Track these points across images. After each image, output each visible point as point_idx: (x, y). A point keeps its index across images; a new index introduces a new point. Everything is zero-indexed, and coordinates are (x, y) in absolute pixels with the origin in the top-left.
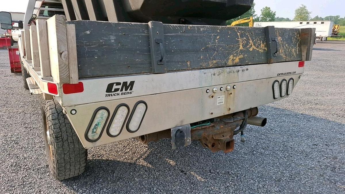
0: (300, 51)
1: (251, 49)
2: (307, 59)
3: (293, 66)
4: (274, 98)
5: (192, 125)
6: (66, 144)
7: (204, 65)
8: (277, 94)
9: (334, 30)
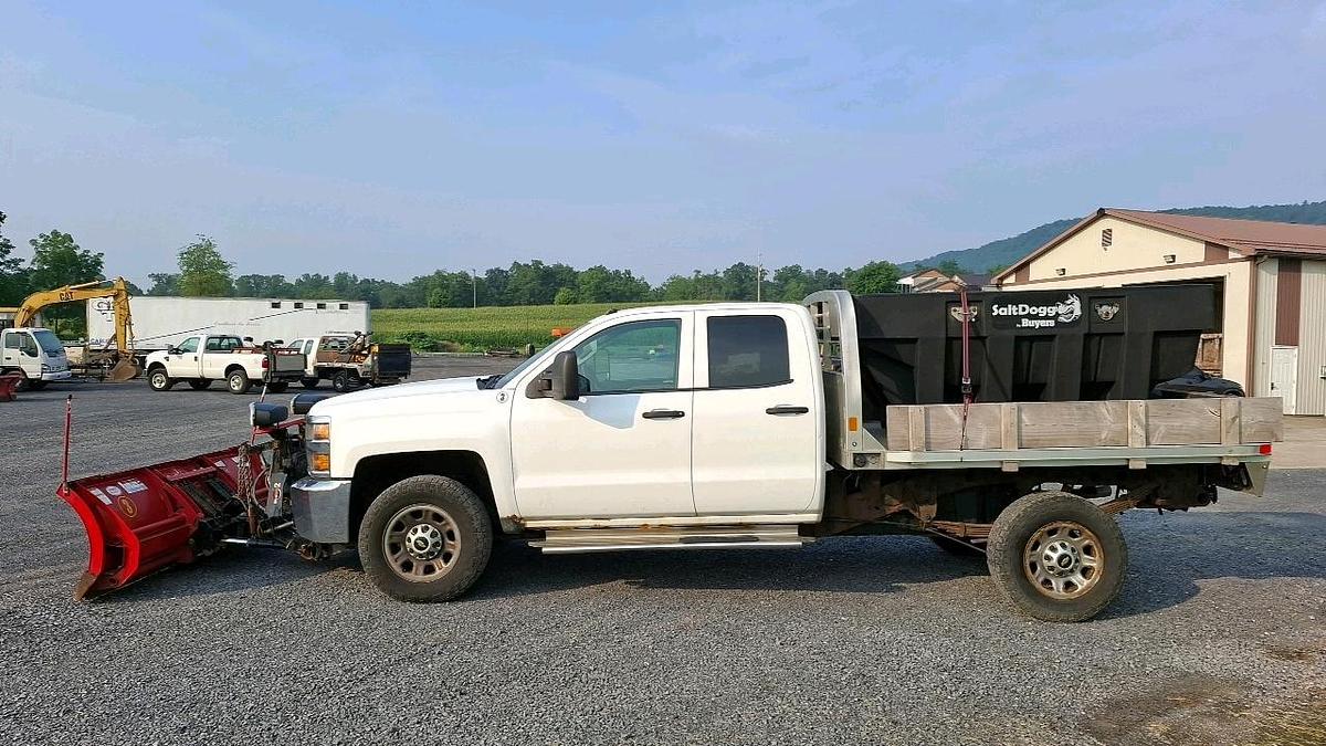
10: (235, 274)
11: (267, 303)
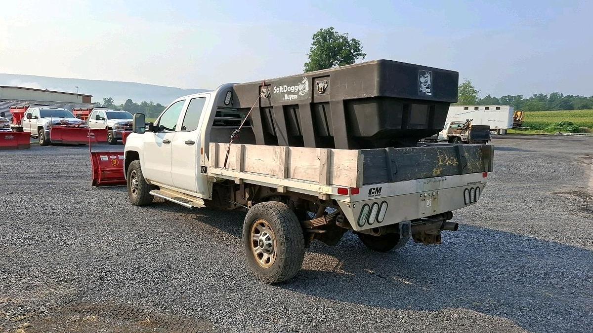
0: (483, 164)
1: (447, 164)
2: (490, 171)
3: (477, 177)
4: (466, 204)
5: (412, 221)
6: (293, 244)
7: (418, 176)
8: (467, 201)
9: (515, 118)
10: (481, 96)
11: (462, 108)
